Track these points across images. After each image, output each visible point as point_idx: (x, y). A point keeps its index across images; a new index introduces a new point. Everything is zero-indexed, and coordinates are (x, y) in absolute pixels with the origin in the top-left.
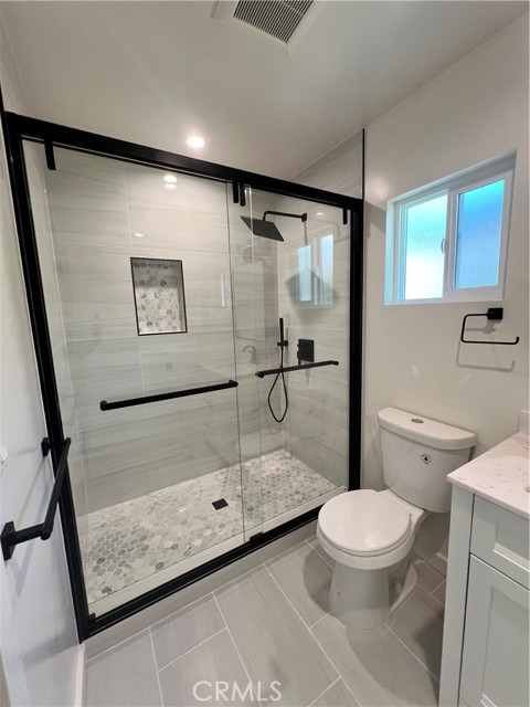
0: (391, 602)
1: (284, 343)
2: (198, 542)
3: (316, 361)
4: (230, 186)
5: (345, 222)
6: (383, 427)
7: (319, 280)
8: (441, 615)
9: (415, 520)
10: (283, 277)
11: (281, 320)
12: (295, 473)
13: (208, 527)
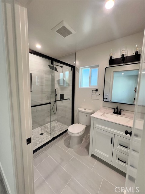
0: (81, 143)
1: (56, 95)
2: (38, 142)
3: (64, 99)
4: (51, 61)
5: (72, 70)
6: (79, 111)
7: (65, 81)
8: (89, 144)
9: (85, 127)
10: (56, 79)
11: (56, 89)
12: (59, 125)
13: (40, 139)
